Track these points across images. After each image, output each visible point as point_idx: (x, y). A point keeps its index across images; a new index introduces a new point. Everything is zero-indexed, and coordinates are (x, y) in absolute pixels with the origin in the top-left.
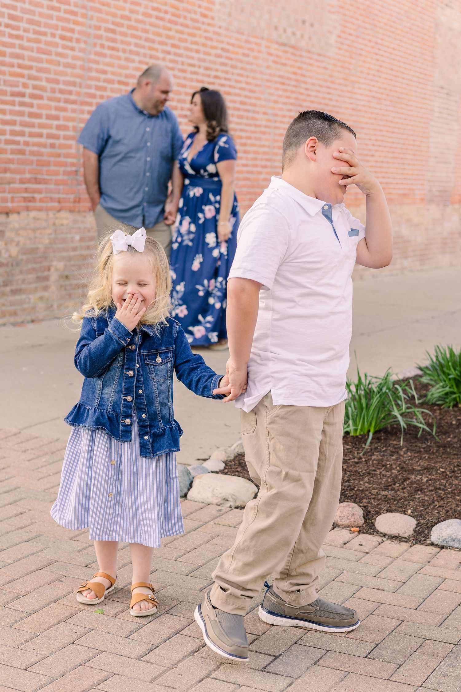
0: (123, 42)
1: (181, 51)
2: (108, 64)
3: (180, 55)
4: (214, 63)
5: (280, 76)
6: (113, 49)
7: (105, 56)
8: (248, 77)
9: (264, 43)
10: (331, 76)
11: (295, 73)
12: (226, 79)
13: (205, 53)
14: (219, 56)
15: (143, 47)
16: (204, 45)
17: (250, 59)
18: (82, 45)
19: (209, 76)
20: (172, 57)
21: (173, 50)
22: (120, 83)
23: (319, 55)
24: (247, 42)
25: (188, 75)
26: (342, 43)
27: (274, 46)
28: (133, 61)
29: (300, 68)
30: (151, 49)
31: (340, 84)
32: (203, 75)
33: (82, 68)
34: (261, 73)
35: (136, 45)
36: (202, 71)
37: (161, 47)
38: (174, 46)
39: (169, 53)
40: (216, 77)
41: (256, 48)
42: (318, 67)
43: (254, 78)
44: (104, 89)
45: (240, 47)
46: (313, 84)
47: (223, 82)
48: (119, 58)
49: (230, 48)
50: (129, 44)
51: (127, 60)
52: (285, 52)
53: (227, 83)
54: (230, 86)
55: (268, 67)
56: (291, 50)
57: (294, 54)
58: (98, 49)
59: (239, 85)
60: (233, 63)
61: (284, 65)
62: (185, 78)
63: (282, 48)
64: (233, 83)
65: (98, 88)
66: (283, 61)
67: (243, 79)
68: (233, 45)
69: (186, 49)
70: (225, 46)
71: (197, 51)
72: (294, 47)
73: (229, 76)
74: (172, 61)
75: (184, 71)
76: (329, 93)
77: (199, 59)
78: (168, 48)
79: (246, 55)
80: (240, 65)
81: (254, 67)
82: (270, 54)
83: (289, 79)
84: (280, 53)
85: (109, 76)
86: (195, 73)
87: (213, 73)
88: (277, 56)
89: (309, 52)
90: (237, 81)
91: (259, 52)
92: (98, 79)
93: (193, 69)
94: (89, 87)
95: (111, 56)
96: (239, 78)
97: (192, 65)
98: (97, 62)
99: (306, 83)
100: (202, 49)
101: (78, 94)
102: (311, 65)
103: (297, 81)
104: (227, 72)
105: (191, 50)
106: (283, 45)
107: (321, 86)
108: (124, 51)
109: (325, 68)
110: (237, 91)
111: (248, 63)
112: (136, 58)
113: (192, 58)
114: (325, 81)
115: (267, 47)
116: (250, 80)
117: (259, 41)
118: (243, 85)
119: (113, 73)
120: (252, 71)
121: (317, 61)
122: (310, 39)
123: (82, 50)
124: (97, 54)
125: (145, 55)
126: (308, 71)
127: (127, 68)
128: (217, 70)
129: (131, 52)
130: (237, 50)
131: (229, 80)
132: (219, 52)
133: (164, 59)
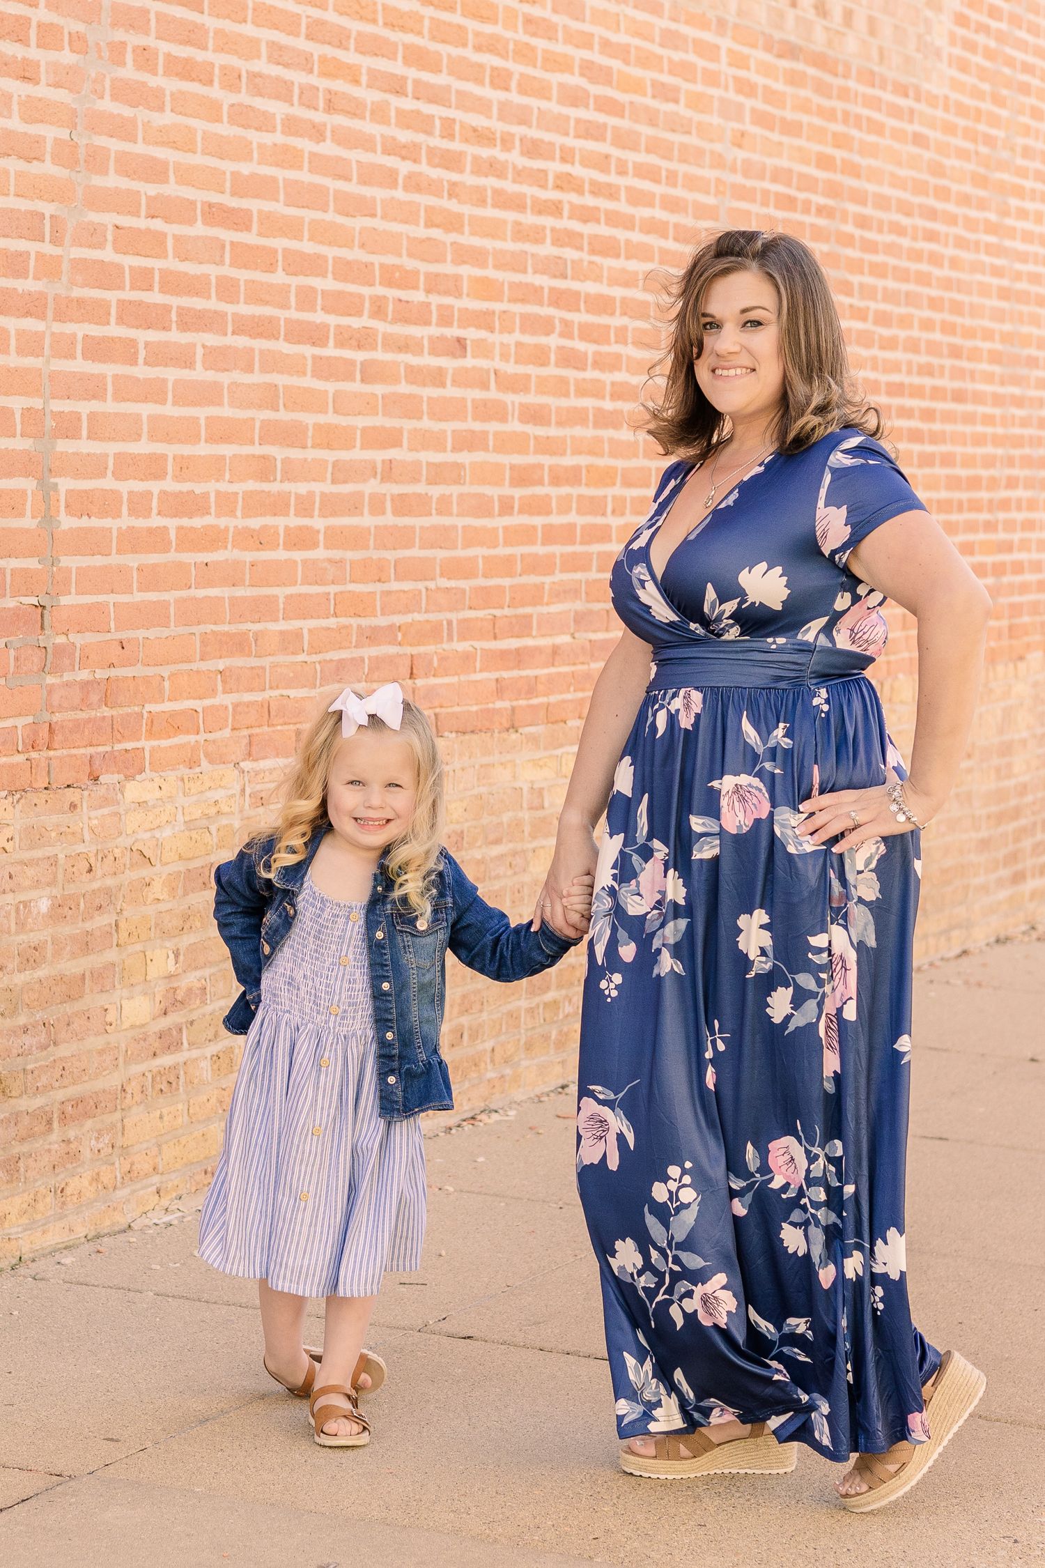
0: (227, 43)
1: (442, 79)
2: (165, 138)
3: (436, 96)
4: (559, 124)
5: (778, 175)
6: (186, 70)
7: (154, 100)
8: (672, 178)
9: (725, 43)
10: (937, 170)
11: (825, 162)
12: (598, 189)
13: (529, 87)
14: (574, 98)
15: (305, 62)
16: (524, 54)
17: (681, 109)
18: (67, 57)
19: (539, 178)
20: (408, 104)
21: (412, 73)
22: (215, 214)
23: (903, 90)
24: (671, 39)
25: (469, 179)
26: (971, 46)
27: (760, 55)
28: (264, 123)
29: (841, 141)
30: (333, 69)
31: (965, 200)
32: (521, 175)
33: (66, 154)
34: (718, 162)
35: (278, 54)
36: (515, 158)
37: (366, 62)
38: (417, 57)
39: (398, 88)
40: (565, 183)
41: (701, 63)
42: (898, 135)
43: (692, 183)
44: (154, 244)
45: (647, 60)
46: (883, 203)
47: (589, 201)
48: (212, 111)
49: (616, 64)
50: (249, 48)
51: (241, 116)
52: (795, 79)
53: (604, 204)
54: (614, 219)
55: (740, 140)
56: (811, 71)
57: (822, 89)
58: (129, 72)
59: (644, 212)
60: (625, 123)
61: (792, 128)
62: (454, 191)
63: (785, 64)
64: (622, 206)
65: (128, 241)
66: (789, 115)
67: (659, 189)
68: (622, 52)
69: (462, 69)
70: (596, 56)
71: (500, 80)
72: (820, 61)
73: (613, 178)
74: (408, 120)
75: (451, 161)
76: (932, 236)
77: (506, 112)
78: (396, 67)
79: (666, 93)
80: (646, 130)
81: (693, 140)
82: (747, 88)
83: (808, 184)
84: (779, 86)
85: (171, 189)
86: (493, 168)
87: (555, 167)
88: (771, 96)
89: (870, 78)
90: (637, 198)
91: (712, 79)
92: (128, 203)
93: (485, 153)
94: (93, 236)
95: (181, 103)
96: (646, 185)
97: (482, 137)
98: (124, 130)
99: (859, 198)
100: (517, 68)
101: (49, 268)
102: (877, 128)
103: (833, 190)
104: (602, 163)
105: (475, 73)
106: (790, 51)
107: (906, 209)
108: (232, 80)
109: (919, 140)
110: (636, 237)
111: (678, 124)
112: (278, 109)
113: (482, 106)
114: (920, 188)
115: (739, 61)
116: (678, 192)
117: (708, 36)
118: (659, 214)
119: (187, 176)
120: (687, 155)
121: (896, 112)
122: (873, 30)
123: (66, 78)
124: (124, 92)
125: (308, 97)
126: (869, 150)
127: (242, 151)
128: (567, 156)
129: (258, 84)
130: (636, 72)
131: (610, 192)
132: (574, 80)
133: (379, 113)
